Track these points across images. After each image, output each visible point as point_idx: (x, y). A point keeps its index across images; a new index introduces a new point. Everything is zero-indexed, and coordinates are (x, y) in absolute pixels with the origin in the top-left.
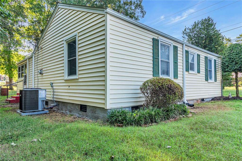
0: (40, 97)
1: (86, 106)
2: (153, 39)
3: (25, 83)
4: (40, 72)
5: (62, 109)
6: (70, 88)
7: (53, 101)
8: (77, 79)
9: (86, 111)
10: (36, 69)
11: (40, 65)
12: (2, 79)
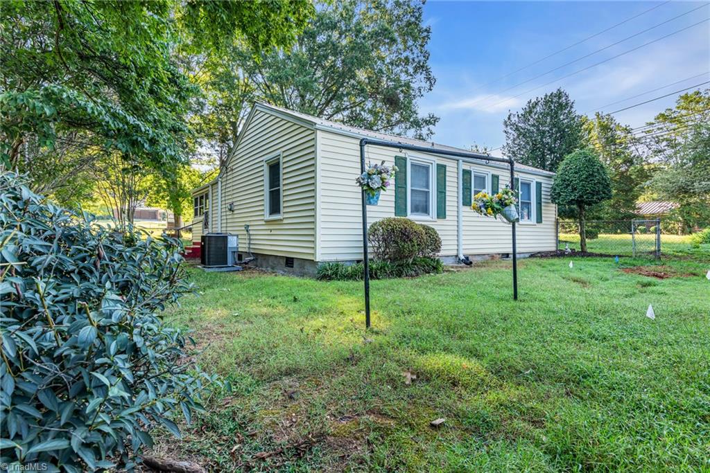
0: (229, 245)
1: (293, 258)
2: (396, 157)
3: (206, 225)
4: (229, 207)
5: (262, 266)
6: (273, 232)
7: (248, 254)
8: (281, 220)
9: (292, 267)
10: (224, 203)
11: (230, 197)
12: (159, 218)
